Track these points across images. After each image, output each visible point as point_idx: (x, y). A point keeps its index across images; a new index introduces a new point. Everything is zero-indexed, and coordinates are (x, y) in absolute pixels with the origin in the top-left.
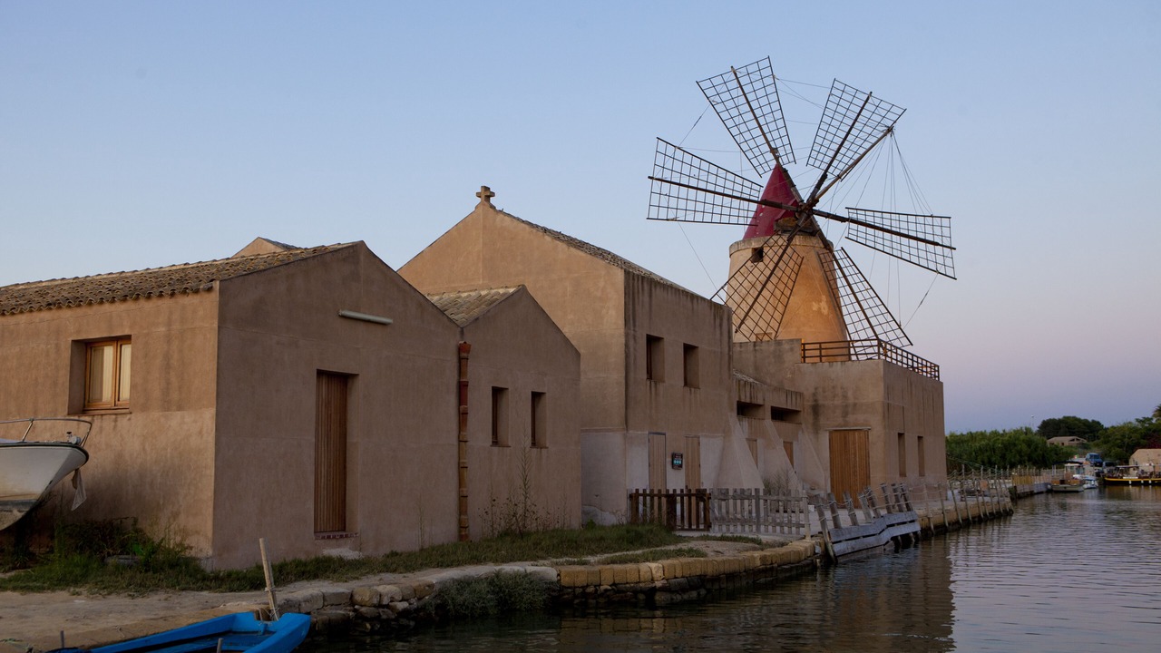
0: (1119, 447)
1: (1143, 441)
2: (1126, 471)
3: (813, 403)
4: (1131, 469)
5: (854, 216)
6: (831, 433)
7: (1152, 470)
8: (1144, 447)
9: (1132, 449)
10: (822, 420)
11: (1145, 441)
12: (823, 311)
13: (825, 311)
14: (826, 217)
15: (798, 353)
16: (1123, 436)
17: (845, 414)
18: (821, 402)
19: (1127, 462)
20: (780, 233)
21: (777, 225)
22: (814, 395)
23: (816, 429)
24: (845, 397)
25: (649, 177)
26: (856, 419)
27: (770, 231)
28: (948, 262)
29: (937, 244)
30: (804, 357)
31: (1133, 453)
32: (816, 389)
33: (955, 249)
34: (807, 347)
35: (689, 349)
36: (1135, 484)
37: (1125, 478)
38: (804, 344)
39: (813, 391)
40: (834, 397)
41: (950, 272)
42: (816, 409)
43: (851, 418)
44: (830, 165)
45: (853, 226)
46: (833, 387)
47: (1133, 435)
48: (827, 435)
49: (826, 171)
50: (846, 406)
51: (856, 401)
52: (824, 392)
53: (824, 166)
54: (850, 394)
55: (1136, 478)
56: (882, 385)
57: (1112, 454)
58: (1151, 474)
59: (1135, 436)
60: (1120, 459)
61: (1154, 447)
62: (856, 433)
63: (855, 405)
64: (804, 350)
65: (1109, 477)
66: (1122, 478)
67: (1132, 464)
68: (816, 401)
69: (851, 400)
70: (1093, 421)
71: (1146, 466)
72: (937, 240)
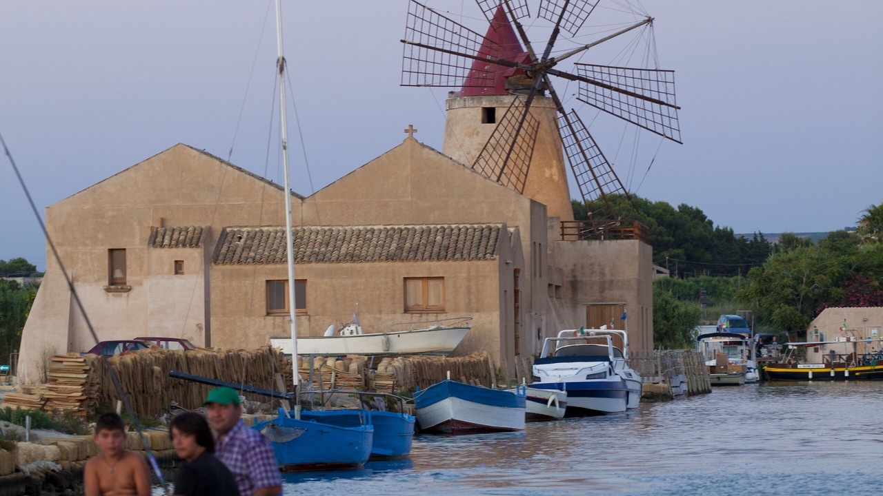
0: (788, 303)
1: (836, 291)
2: (801, 354)
3: (572, 279)
4: (811, 350)
5: (582, 73)
6: (588, 307)
7: (851, 350)
8: (837, 303)
9: (814, 306)
10: (580, 296)
11: (840, 290)
12: (554, 177)
13: (556, 178)
14: (558, 76)
15: (558, 230)
16: (798, 280)
17: (602, 290)
18: (579, 278)
19: (802, 335)
20: (511, 91)
21: (509, 83)
22: (573, 271)
23: (574, 303)
24: (602, 274)
25: (402, 41)
26: (612, 295)
27: (501, 89)
28: (674, 124)
29: (661, 103)
30: (563, 235)
31: (816, 315)
32: (575, 265)
33: (679, 108)
34: (566, 224)
35: (540, 244)
36: (819, 377)
37: (801, 367)
38: (562, 222)
39: (572, 267)
40: (592, 273)
41: (676, 136)
42: (574, 285)
43: (608, 294)
44: (561, 17)
45: (583, 84)
46: (591, 265)
47: (817, 278)
48: (585, 309)
49: (558, 24)
50: (603, 282)
51: (613, 278)
52: (582, 268)
53: (556, 19)
54: (607, 271)
55: (821, 367)
56: (637, 264)
57: (774, 317)
58: (850, 358)
59: (822, 280)
60: (789, 329)
61: (857, 304)
62: (613, 308)
63: (612, 281)
64: (563, 228)
65: (770, 365)
66: (795, 366)
67: (811, 339)
68: (574, 277)
69: (608, 277)
70: (684, 209)
71: (841, 345)
72: (663, 98)
